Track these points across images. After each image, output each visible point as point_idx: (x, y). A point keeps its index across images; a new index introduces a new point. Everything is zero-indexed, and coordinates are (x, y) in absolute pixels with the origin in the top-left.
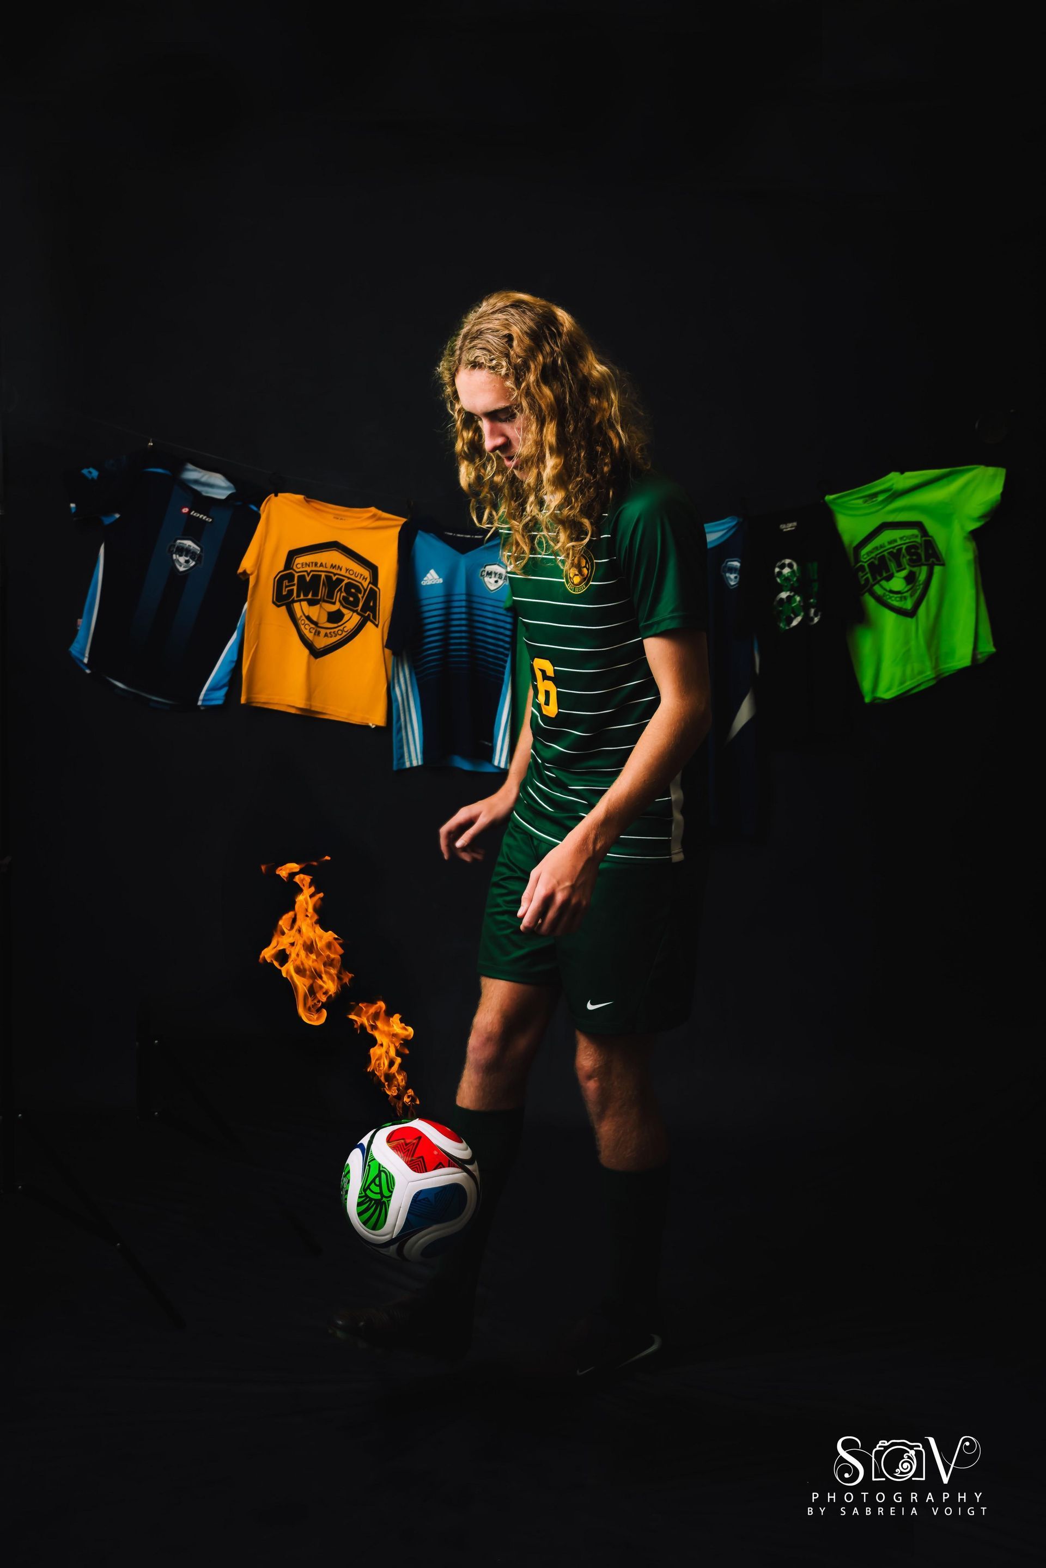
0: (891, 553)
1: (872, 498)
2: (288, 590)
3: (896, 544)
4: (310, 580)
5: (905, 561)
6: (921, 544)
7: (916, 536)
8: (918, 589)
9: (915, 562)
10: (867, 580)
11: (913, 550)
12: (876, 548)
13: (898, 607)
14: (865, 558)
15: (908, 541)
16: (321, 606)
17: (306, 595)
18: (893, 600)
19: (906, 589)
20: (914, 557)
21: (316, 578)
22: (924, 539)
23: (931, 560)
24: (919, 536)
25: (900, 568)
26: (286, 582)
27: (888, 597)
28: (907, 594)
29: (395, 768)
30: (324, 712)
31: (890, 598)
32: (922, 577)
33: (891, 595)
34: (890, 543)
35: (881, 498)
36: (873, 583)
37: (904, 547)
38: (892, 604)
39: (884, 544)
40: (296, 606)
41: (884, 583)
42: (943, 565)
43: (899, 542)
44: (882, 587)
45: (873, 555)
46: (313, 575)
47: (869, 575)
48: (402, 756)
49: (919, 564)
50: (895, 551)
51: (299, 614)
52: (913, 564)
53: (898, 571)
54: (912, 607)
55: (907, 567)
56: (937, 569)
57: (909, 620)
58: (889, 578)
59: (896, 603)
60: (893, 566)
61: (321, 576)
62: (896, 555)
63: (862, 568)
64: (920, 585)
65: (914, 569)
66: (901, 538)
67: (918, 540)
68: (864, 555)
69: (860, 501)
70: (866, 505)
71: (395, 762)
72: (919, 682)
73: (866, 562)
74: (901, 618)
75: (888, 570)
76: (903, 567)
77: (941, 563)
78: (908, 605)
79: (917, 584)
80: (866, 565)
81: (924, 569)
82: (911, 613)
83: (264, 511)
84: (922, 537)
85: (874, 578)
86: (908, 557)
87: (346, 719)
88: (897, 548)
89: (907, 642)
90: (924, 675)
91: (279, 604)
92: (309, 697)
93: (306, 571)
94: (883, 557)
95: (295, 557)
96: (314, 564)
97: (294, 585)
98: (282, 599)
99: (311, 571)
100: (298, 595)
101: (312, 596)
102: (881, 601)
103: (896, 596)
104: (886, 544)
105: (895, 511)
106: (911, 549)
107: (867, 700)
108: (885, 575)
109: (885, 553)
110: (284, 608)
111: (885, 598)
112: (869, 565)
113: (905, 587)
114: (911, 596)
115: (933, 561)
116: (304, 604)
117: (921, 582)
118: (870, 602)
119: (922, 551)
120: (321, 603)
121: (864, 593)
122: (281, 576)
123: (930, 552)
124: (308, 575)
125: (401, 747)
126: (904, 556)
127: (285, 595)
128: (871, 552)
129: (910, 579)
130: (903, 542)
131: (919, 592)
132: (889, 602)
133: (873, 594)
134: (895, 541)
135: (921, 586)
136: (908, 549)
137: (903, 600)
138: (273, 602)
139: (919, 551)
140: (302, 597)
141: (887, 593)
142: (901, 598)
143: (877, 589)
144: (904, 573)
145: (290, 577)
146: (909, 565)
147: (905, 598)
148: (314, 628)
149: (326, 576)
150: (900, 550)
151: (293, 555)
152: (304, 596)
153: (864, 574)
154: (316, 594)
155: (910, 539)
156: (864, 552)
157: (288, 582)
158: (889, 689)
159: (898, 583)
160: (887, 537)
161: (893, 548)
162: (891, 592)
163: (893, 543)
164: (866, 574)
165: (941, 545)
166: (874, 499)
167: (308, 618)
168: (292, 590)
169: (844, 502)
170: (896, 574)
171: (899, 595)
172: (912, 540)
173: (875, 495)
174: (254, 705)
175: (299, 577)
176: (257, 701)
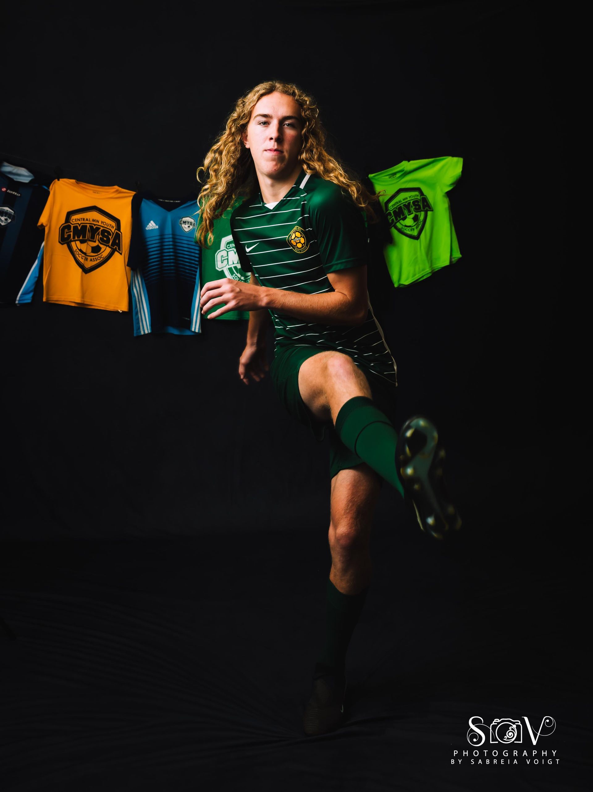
0: (405, 205)
1: (394, 175)
2: (68, 235)
3: (407, 200)
4: (81, 228)
5: (412, 209)
6: (420, 200)
7: (418, 196)
8: (420, 224)
9: (418, 210)
10: (393, 220)
11: (416, 203)
12: (397, 203)
13: (410, 234)
14: (391, 208)
15: (413, 198)
16: (88, 244)
17: (79, 237)
18: (407, 231)
19: (414, 225)
20: (417, 207)
21: (84, 227)
22: (421, 197)
23: (426, 208)
24: (419, 195)
25: (410, 213)
26: (66, 230)
27: (404, 229)
28: (415, 227)
29: (135, 335)
30: (92, 304)
31: (406, 229)
32: (422, 218)
33: (406, 228)
34: (404, 200)
35: (398, 175)
36: (396, 222)
37: (412, 201)
38: (407, 233)
39: (401, 200)
40: (73, 244)
41: (401, 221)
42: (432, 211)
43: (409, 199)
44: (401, 224)
45: (395, 206)
46: (82, 226)
47: (394, 217)
48: (139, 328)
49: (420, 210)
50: (407, 204)
51: (74, 248)
52: (417, 211)
53: (409, 215)
54: (417, 234)
55: (414, 212)
56: (429, 213)
57: (416, 241)
58: (404, 219)
59: (408, 232)
60: (406, 212)
61: (87, 226)
62: (408, 206)
63: (390, 214)
64: (420, 222)
65: (417, 213)
66: (410, 197)
67: (419, 198)
68: (390, 207)
69: (387, 177)
70: (390, 179)
71: (135, 332)
72: (423, 275)
73: (391, 210)
74: (412, 240)
75: (403, 214)
76: (412, 213)
77: (431, 210)
78: (415, 233)
79: (419, 221)
80: (392, 212)
81: (423, 213)
82: (417, 238)
83: (52, 189)
84: (421, 196)
85: (396, 219)
86: (414, 207)
87: (105, 308)
88: (408, 202)
89: (415, 253)
90: (425, 271)
91: (62, 243)
92: (83, 296)
93: (78, 224)
94: (401, 207)
95: (71, 215)
96: (82, 219)
97: (71, 232)
98: (65, 240)
99: (81, 223)
100: (74, 237)
101: (82, 238)
102: (400, 231)
103: (408, 228)
104: (402, 200)
105: (406, 182)
106: (415, 202)
107: (396, 285)
108: (402, 217)
109: (402, 205)
110: (66, 245)
111: (402, 230)
112: (393, 212)
113: (413, 223)
114: (417, 228)
115: (427, 209)
116: (78, 243)
117: (421, 221)
118: (395, 232)
119: (421, 204)
120: (87, 241)
121: (391, 228)
122: (63, 227)
123: (425, 204)
124: (79, 226)
125: (138, 323)
126: (412, 207)
127: (66, 238)
128: (394, 205)
129: (416, 219)
130: (411, 199)
131: (420, 226)
132: (405, 232)
133: (396, 228)
134: (407, 198)
135: (422, 223)
136: (414, 202)
137: (412, 230)
138: (59, 242)
139: (420, 203)
140: (76, 238)
141: (404, 227)
142: (411, 229)
143: (398, 225)
144: (412, 216)
145: (69, 227)
146: (414, 211)
147: (414, 229)
148: (84, 257)
149: (90, 226)
150: (409, 203)
151: (70, 214)
152: (77, 238)
153: (391, 217)
154: (84, 236)
155: (414, 197)
156: (390, 205)
157: (68, 230)
158: (407, 279)
159: (409, 221)
160: (402, 196)
161: (406, 202)
162: (406, 226)
163: (406, 200)
164: (392, 217)
165: (431, 200)
166: (394, 176)
167: (81, 250)
168: (70, 235)
169: (379, 178)
170: (408, 217)
171: (410, 228)
172: (415, 198)
173: (395, 174)
174: (50, 302)
175: (74, 227)
176: (52, 299)
